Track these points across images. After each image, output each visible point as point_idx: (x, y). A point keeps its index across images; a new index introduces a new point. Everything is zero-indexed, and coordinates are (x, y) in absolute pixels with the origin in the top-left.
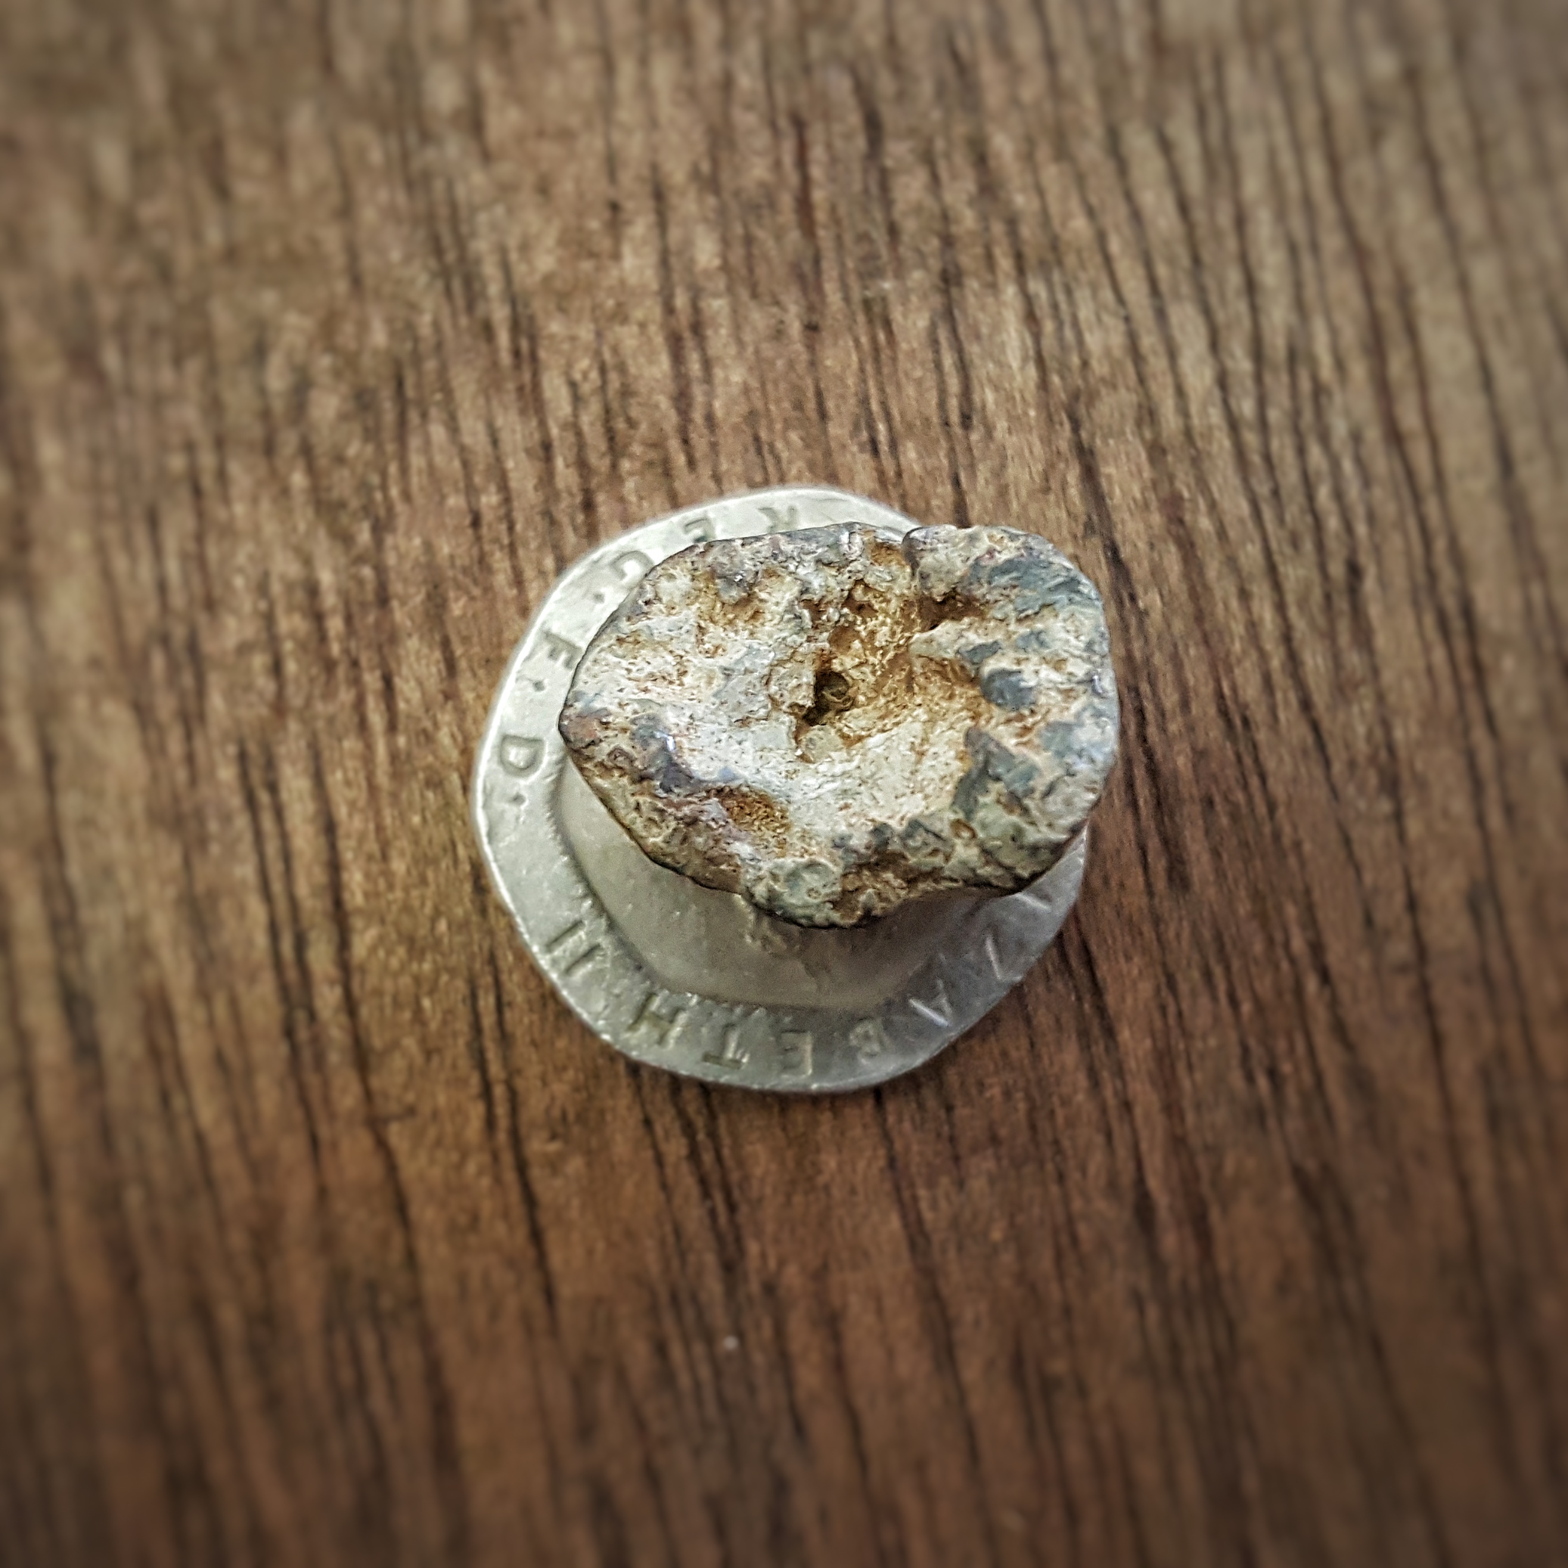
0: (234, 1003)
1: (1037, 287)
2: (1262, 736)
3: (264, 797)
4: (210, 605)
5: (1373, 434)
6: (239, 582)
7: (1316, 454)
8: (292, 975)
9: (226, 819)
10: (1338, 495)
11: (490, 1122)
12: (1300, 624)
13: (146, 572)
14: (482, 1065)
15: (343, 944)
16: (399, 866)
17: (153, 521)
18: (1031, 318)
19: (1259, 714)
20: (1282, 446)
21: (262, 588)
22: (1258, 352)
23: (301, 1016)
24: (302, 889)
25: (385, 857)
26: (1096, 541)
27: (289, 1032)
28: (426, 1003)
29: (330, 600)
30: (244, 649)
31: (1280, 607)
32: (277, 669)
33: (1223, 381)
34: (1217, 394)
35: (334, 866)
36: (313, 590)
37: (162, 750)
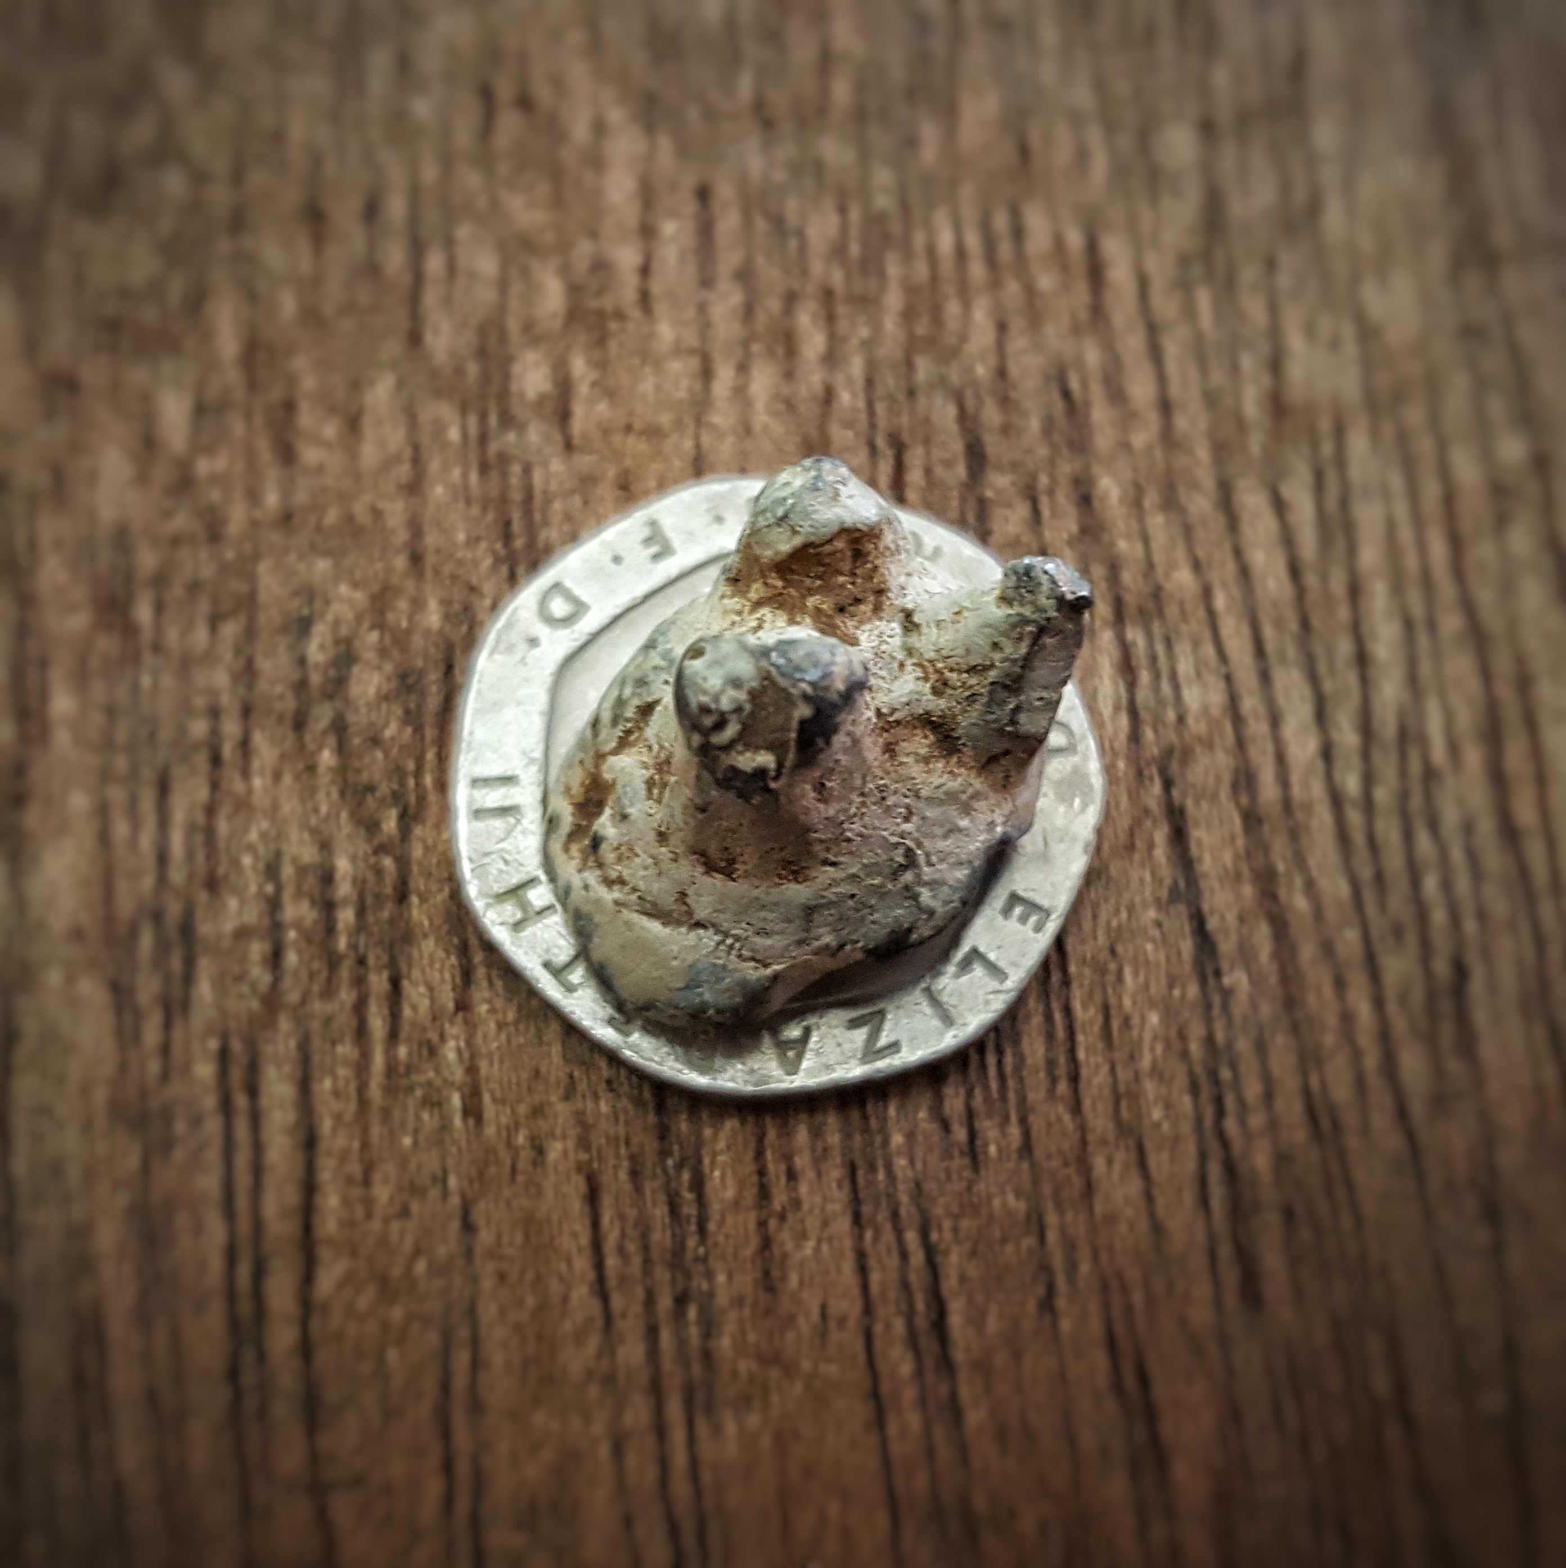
0: (175, 1335)
1: (1135, 635)
2: (1352, 1141)
3: (241, 1101)
4: (213, 884)
5: (1486, 827)
6: (247, 860)
7: (1424, 842)
8: (245, 1307)
9: (196, 1121)
10: (1447, 885)
11: (448, 1502)
12: (1400, 1025)
13: (146, 841)
14: (446, 1434)
15: (308, 1278)
16: (382, 1193)
17: (163, 788)
18: (1127, 667)
19: (1350, 1118)
20: (1389, 830)
21: (272, 871)
22: (1366, 728)
23: (248, 1356)
24: (271, 1207)
25: (367, 1182)
26: (1182, 909)
27: (233, 1374)
28: (392, 1355)
29: (344, 889)
30: (242, 934)
31: (1379, 1003)
32: (275, 958)
33: (1327, 753)
34: (1320, 765)
35: (309, 1187)
36: (328, 878)
37: (137, 1037)
